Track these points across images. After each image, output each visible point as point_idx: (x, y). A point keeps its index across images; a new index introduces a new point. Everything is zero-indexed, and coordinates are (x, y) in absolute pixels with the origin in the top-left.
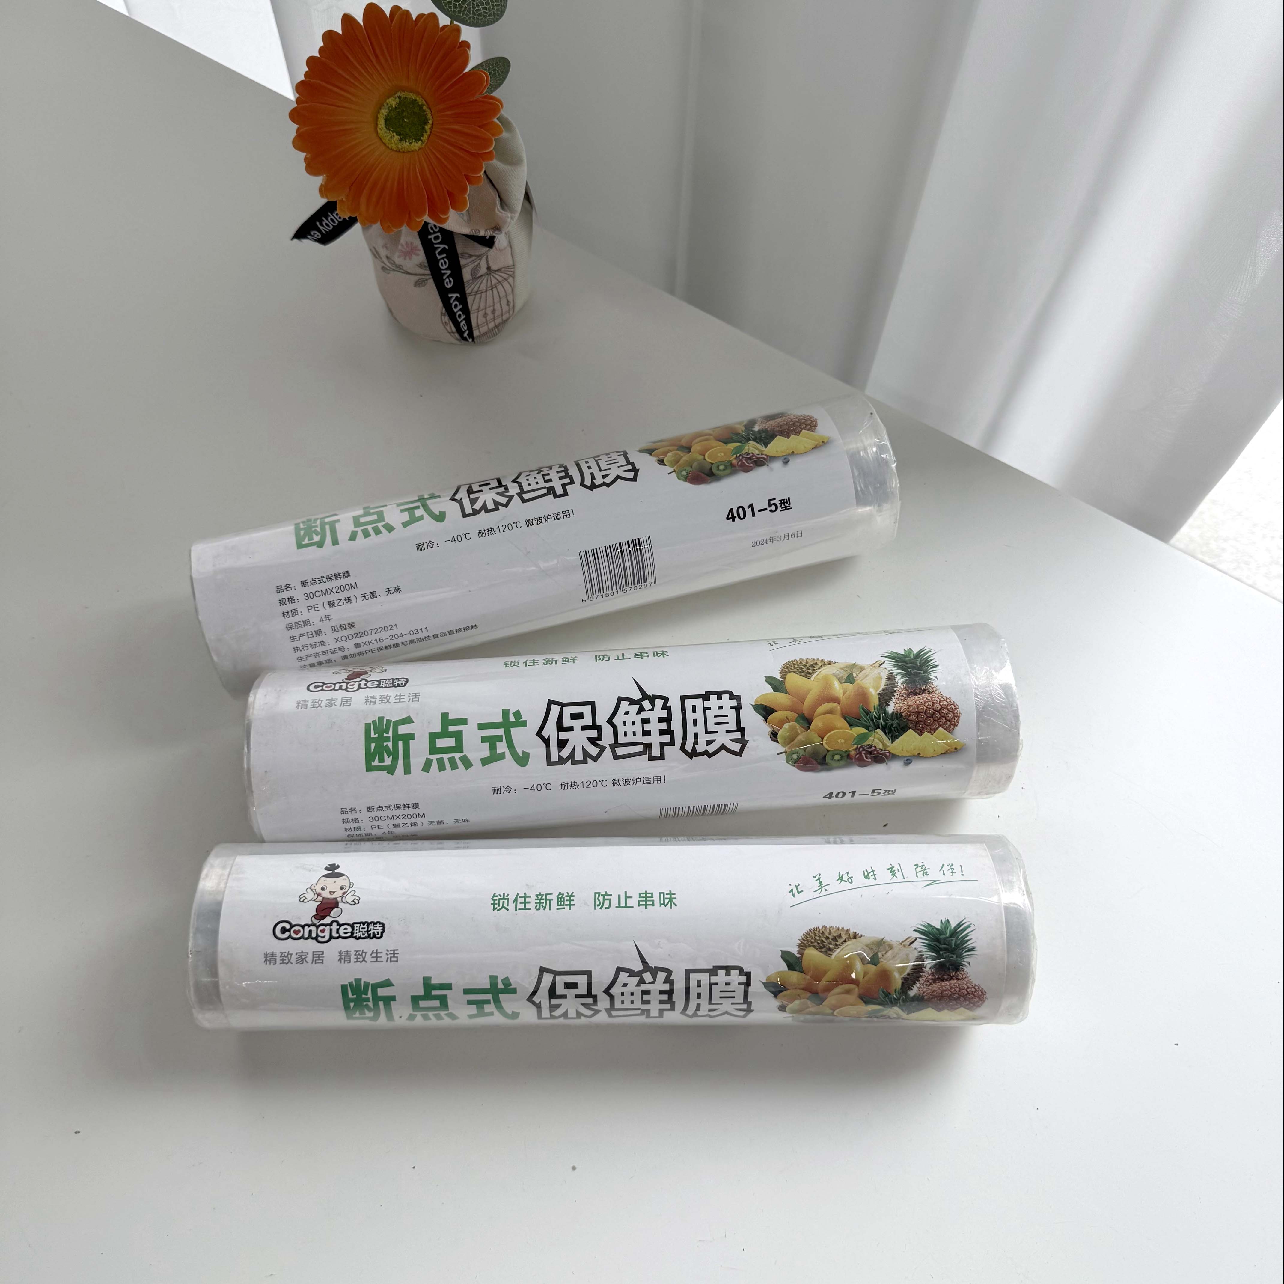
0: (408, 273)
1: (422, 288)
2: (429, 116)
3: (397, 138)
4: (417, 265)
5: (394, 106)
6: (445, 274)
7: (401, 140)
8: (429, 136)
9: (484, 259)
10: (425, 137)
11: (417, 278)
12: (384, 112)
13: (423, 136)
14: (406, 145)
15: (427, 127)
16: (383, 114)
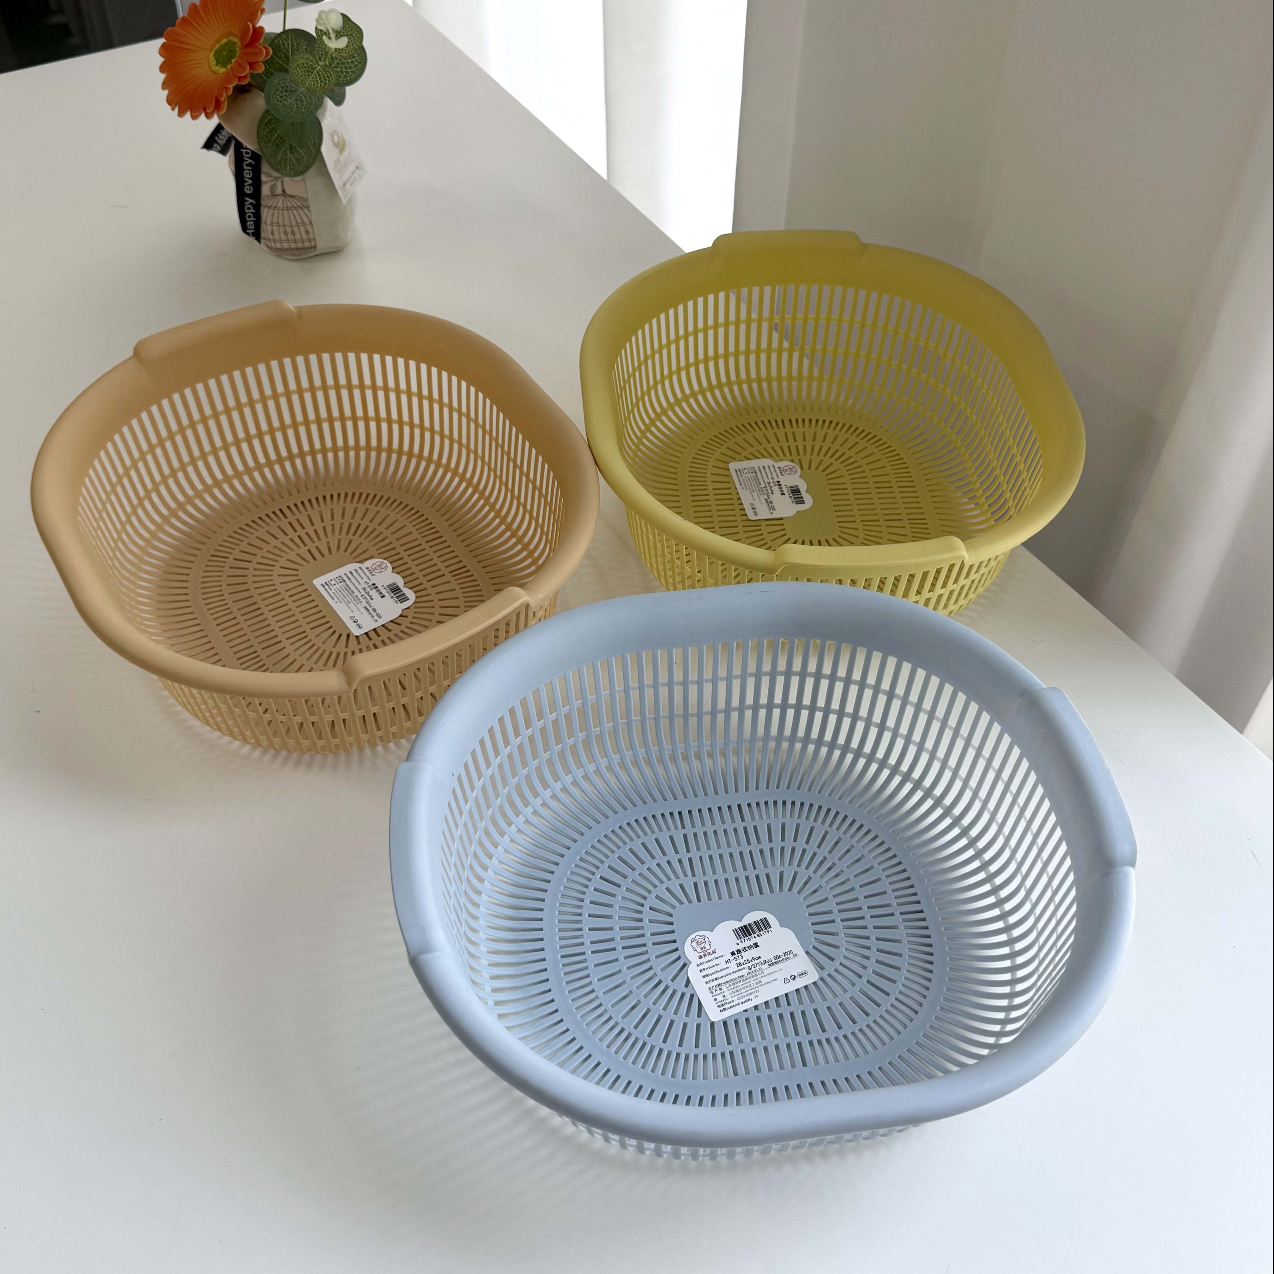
3: (216, 63)
5: (221, 46)
6: (247, 182)
9: (280, 181)
12: (216, 48)
14: (218, 68)
15: (233, 61)
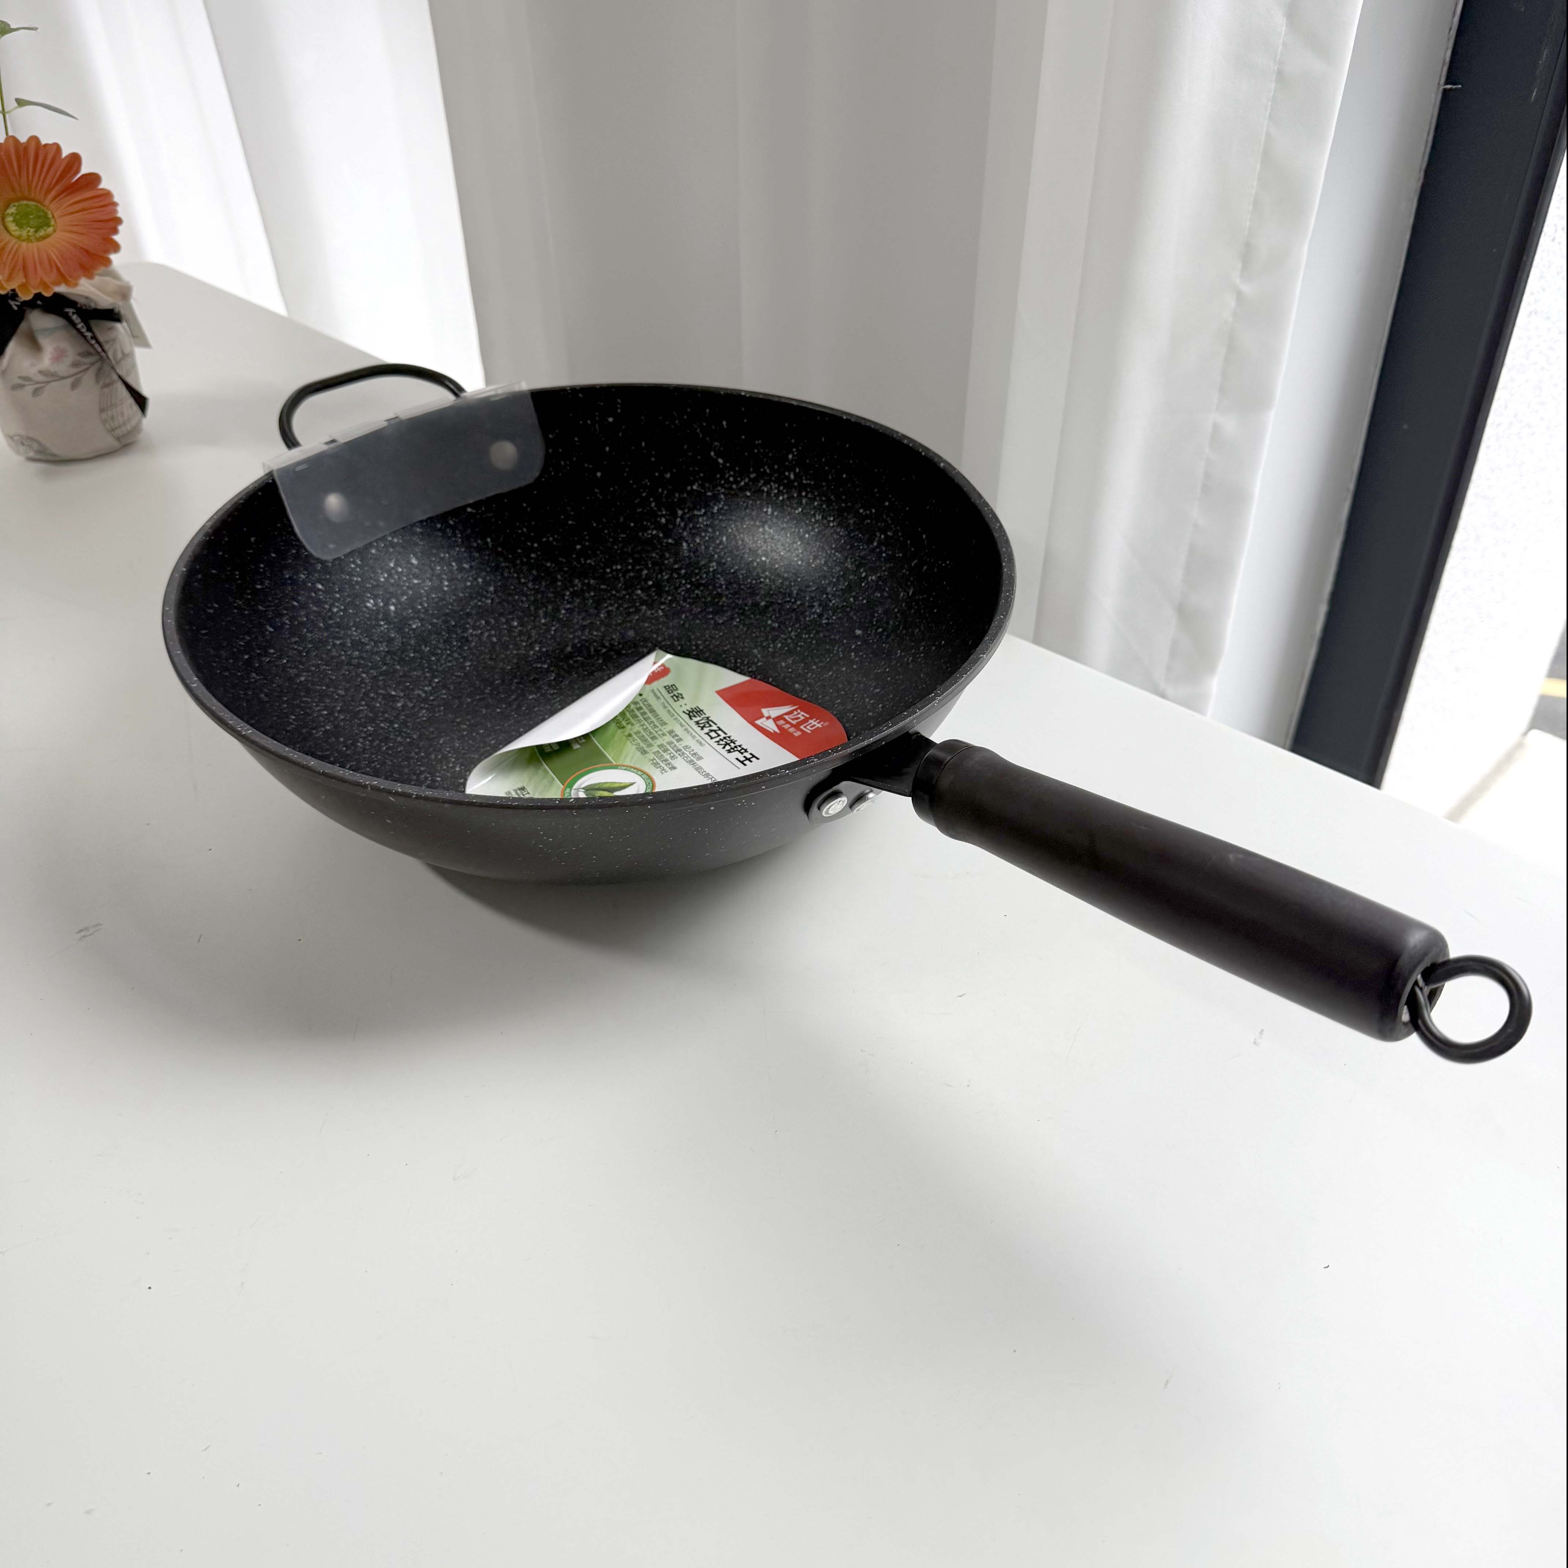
0: (63, 378)
1: (80, 390)
2: (46, 211)
3: (32, 230)
4: (70, 366)
5: (15, 212)
7: (36, 231)
8: (55, 221)
10: (52, 223)
11: (72, 380)
12: (11, 219)
13: (50, 223)
14: (42, 233)
15: (50, 216)
16: (10, 221)
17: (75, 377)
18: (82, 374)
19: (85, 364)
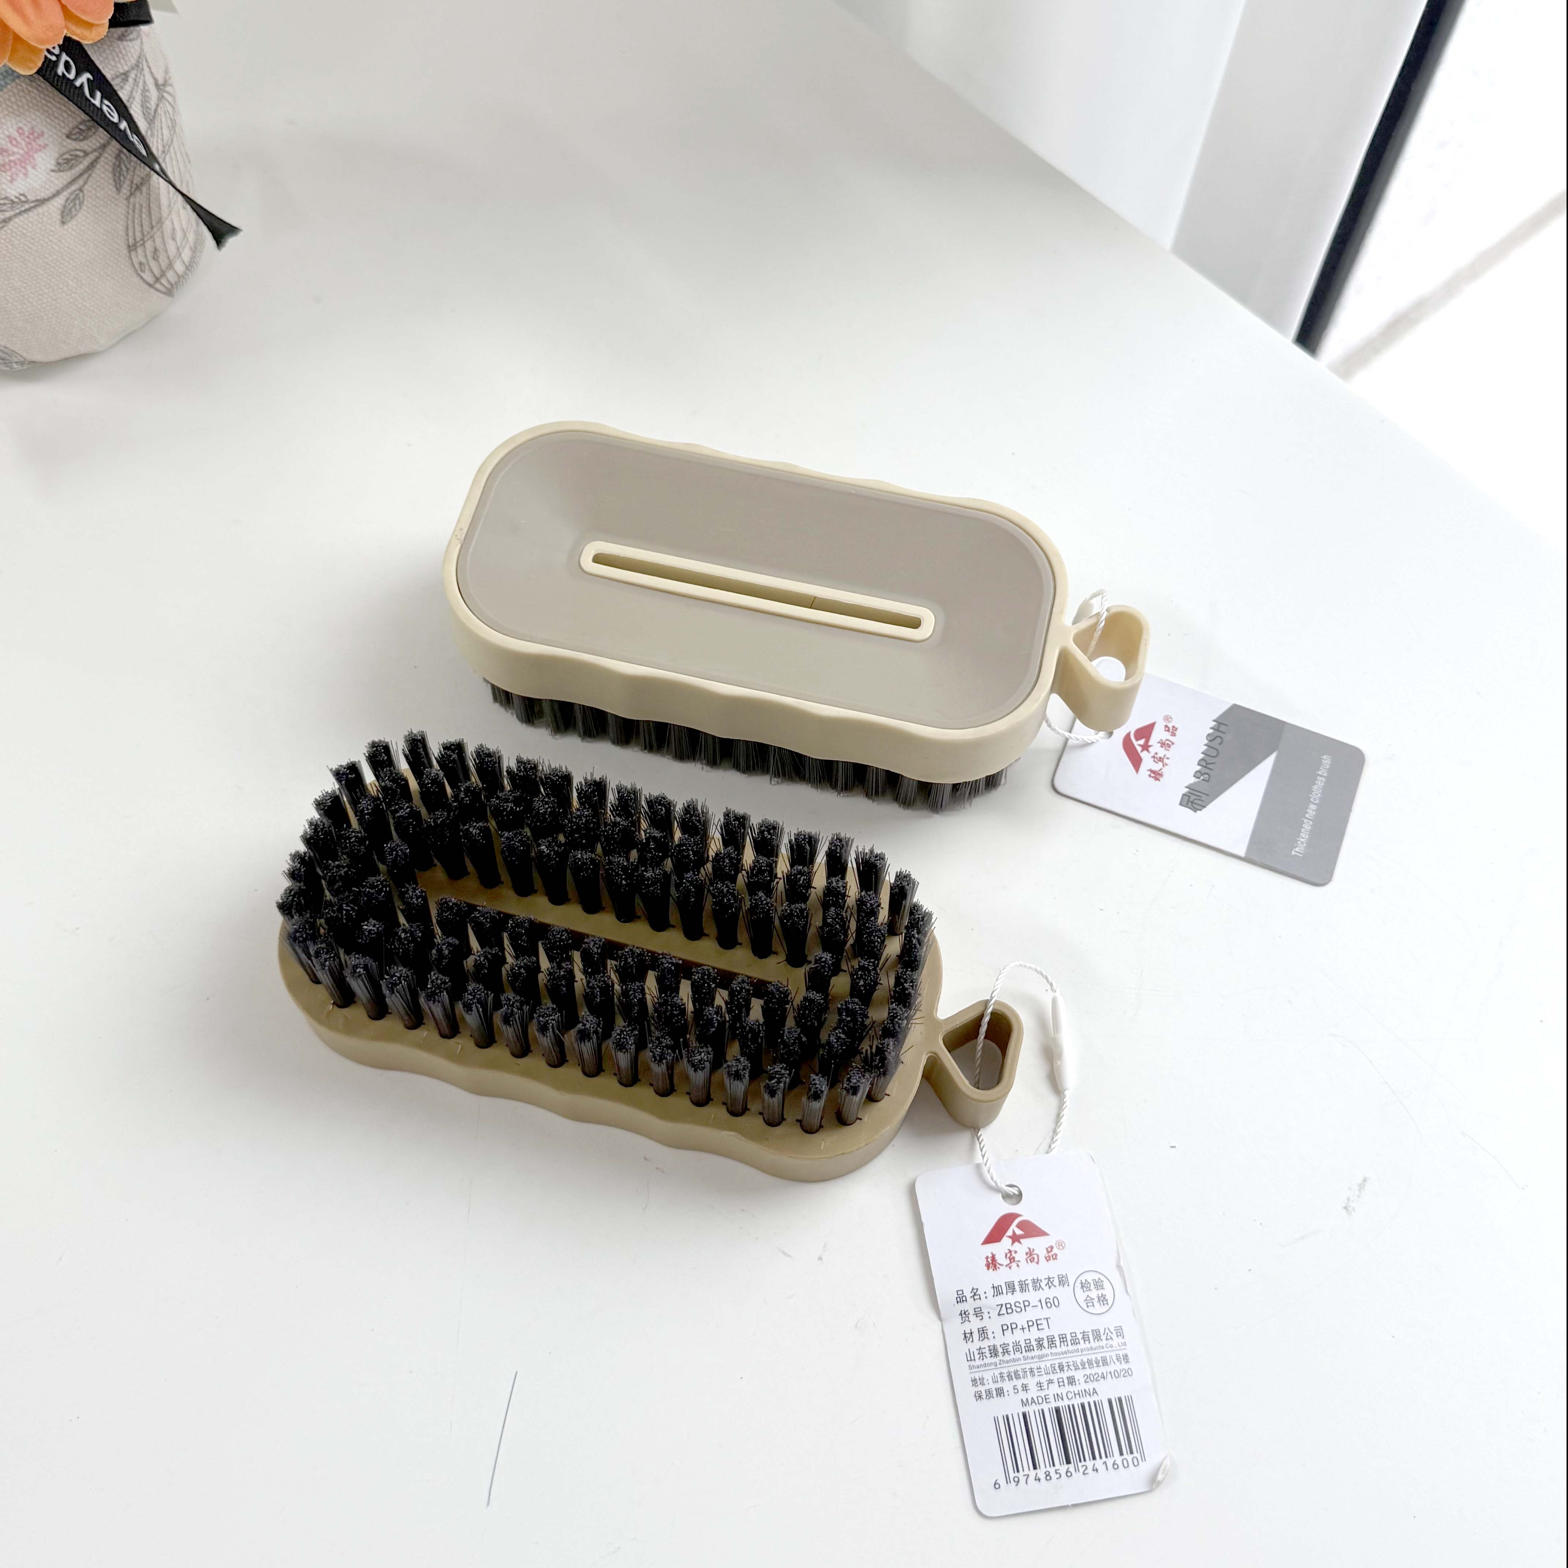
0: (41, 202)
1: (80, 215)
4: (53, 171)
11: (60, 201)
17: (66, 194)
18: (81, 182)
19: (86, 154)
